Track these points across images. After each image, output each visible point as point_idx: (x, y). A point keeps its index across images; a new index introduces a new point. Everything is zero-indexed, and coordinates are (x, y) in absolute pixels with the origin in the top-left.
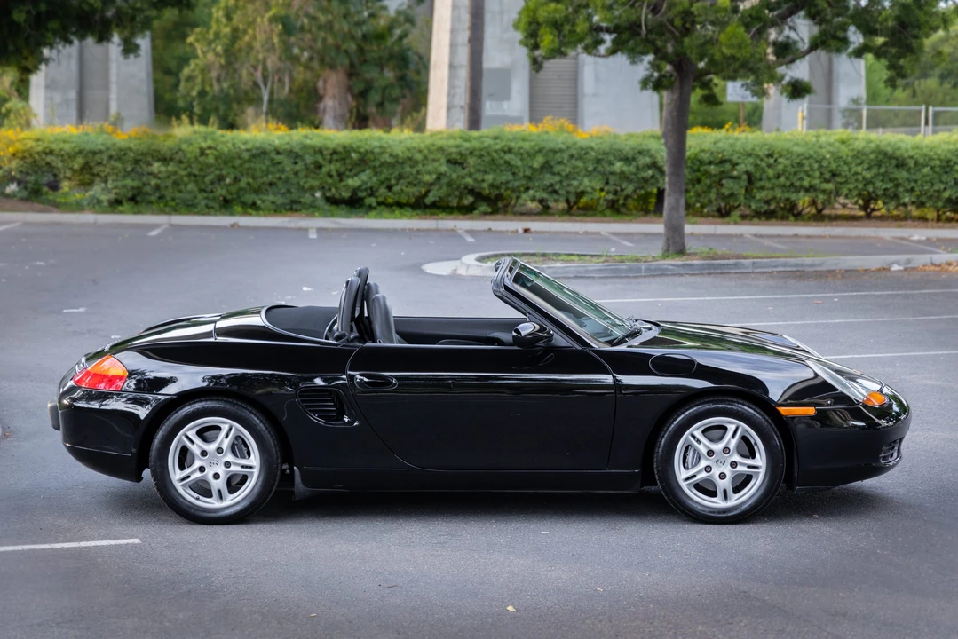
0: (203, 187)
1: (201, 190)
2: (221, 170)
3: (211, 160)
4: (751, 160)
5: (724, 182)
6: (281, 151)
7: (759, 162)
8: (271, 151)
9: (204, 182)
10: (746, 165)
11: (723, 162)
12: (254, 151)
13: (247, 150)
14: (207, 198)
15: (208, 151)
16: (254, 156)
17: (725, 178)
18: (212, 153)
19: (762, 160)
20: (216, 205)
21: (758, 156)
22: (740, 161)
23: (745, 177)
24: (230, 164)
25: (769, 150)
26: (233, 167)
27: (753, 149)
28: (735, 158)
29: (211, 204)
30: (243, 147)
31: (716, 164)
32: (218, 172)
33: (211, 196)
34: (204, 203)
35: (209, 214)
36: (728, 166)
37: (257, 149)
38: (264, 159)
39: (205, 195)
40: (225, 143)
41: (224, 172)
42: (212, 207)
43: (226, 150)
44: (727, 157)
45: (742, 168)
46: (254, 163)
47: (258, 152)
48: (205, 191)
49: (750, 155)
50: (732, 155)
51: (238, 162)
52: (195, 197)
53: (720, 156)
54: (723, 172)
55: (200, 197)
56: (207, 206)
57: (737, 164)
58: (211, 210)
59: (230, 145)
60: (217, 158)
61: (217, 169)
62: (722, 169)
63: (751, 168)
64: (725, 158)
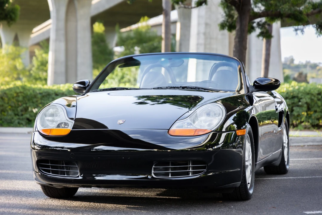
0: (16, 113)
1: (16, 115)
2: (26, 104)
3: (21, 98)
4: (309, 96)
5: (294, 108)
6: (58, 94)
7: (313, 98)
8: (52, 94)
9: (17, 110)
10: (306, 99)
11: (293, 97)
12: (44, 94)
13: (40, 93)
14: (19, 119)
15: (20, 94)
16: (43, 96)
17: (295, 106)
18: (22, 96)
19: (314, 96)
20: (24, 123)
21: (312, 95)
22: (303, 97)
23: (305, 105)
24: (31, 101)
25: (318, 91)
26: (33, 102)
27: (310, 91)
28: (300, 95)
29: (21, 122)
30: (38, 92)
31: (290, 99)
32: (24, 105)
33: (21, 117)
34: (17, 121)
35: (20, 127)
36: (296, 100)
37: (45, 92)
38: (49, 98)
39: (17, 117)
40: (29, 90)
41: (28, 105)
42: (22, 124)
43: (29, 93)
44: (296, 95)
45: (304, 100)
46: (44, 100)
47: (46, 94)
48: (18, 115)
49: (308, 94)
50: (298, 94)
51: (35, 100)
52: (13, 118)
53: (292, 94)
54: (293, 103)
55: (16, 118)
56: (19, 123)
57: (301, 99)
58: (21, 125)
59: (31, 91)
60: (24, 97)
61: (24, 103)
62: (293, 102)
63: (309, 101)
64: (294, 95)
